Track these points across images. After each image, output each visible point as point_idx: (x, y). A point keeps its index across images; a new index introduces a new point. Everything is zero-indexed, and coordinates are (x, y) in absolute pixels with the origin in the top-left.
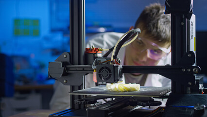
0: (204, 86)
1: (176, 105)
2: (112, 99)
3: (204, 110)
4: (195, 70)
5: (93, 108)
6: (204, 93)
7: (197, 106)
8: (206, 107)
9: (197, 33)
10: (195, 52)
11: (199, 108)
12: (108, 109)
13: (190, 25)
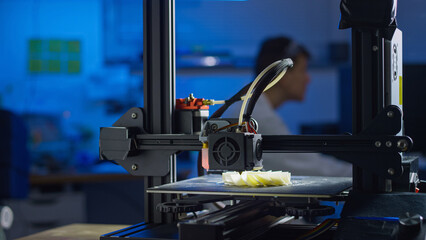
0: (420, 177)
1: (363, 215)
2: (234, 202)
3: (419, 225)
4: (402, 144)
5: (191, 222)
6: (419, 192)
7: (406, 217)
8: (424, 220)
10: (401, 107)
11: (409, 222)
12: (222, 223)
13: (392, 52)
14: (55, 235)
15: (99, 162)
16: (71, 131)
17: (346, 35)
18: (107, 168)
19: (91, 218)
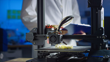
0: (108, 46)
1: (94, 56)
2: (58, 53)
3: (108, 58)
4: (104, 37)
5: (49, 57)
6: (108, 49)
7: (105, 56)
8: (109, 57)
9: (105, 17)
10: (103, 28)
11: (106, 57)
12: (57, 57)
13: (101, 13)
14: (14, 61)
15: (26, 42)
16: (18, 34)
17: (89, 9)
18: (28, 43)
19: (24, 56)
